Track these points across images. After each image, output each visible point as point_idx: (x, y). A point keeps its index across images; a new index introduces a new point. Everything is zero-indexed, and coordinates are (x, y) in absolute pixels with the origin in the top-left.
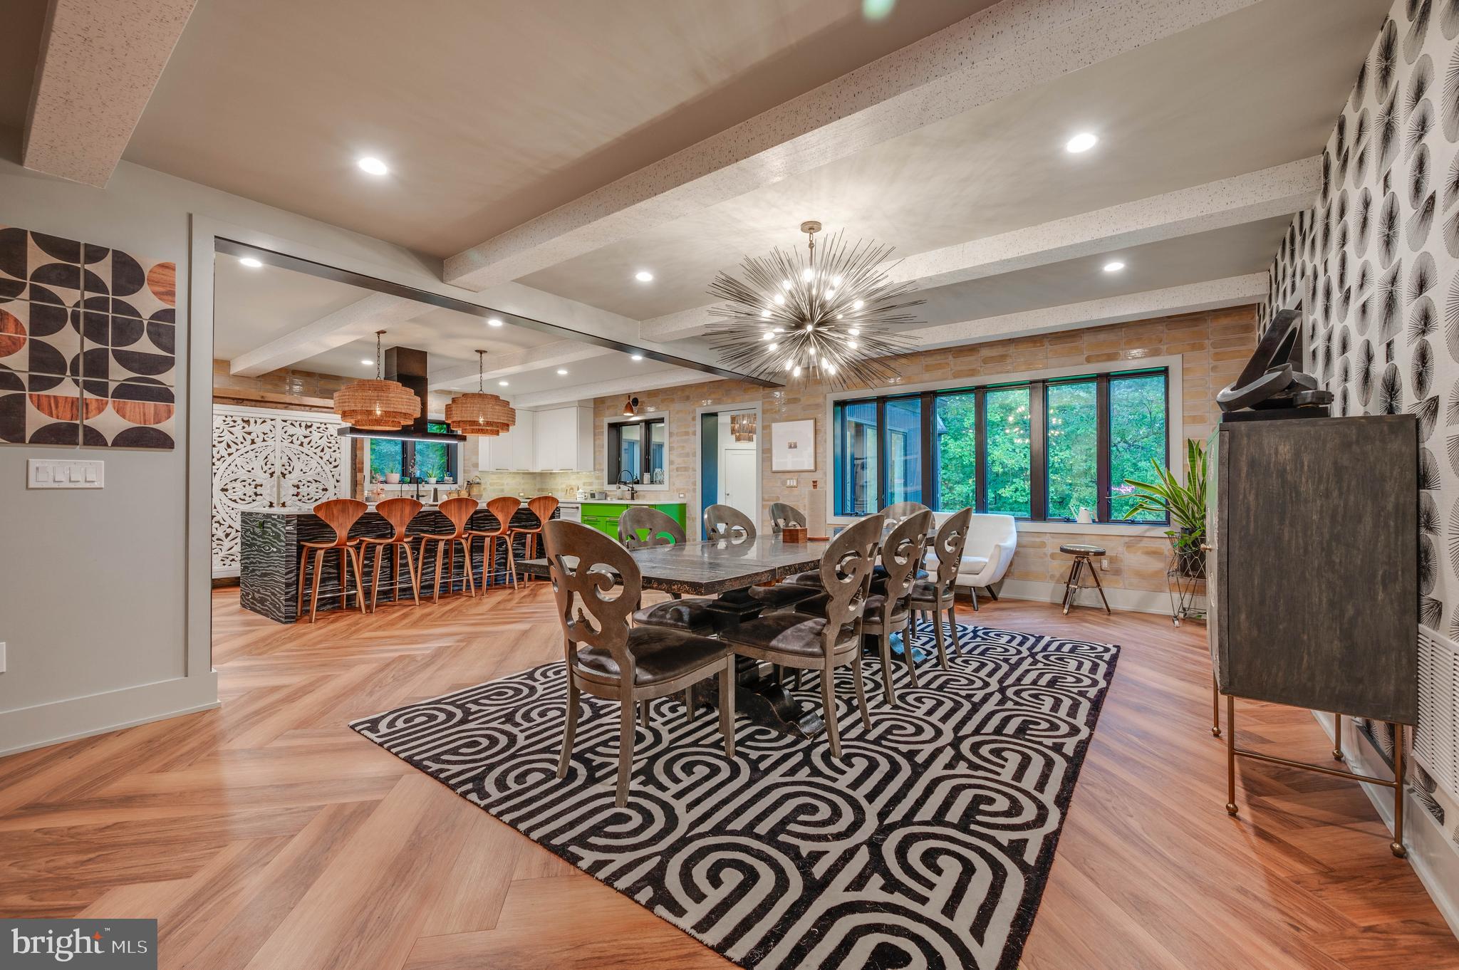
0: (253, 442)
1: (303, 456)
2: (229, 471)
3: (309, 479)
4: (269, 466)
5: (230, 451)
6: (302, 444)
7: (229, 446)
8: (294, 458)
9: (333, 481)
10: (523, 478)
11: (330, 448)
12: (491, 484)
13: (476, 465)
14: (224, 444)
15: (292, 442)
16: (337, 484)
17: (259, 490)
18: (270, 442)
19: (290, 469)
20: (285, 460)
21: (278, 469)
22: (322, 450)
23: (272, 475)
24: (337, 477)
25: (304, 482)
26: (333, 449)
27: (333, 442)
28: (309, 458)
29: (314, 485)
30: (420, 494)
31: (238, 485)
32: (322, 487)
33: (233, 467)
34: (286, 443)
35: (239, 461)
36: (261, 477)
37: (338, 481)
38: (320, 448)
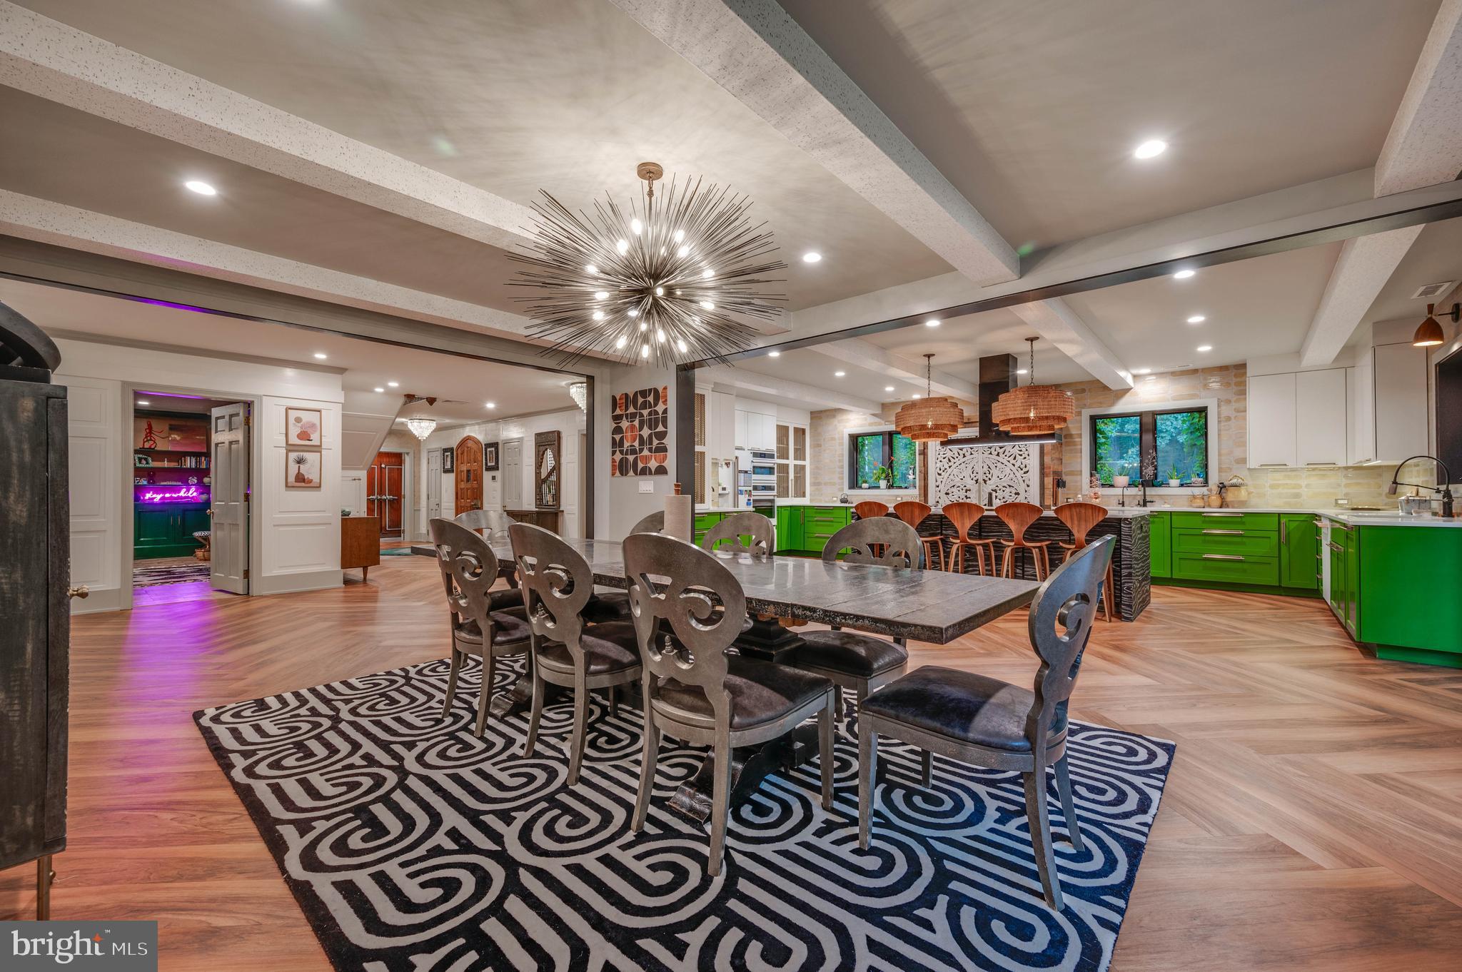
0: (964, 456)
1: (999, 464)
2: (949, 480)
3: (1005, 485)
4: (975, 474)
5: (950, 464)
6: (998, 455)
7: (950, 461)
8: (992, 467)
9: (1023, 486)
11: (1021, 455)
13: (1243, 461)
14: (946, 460)
15: (991, 453)
16: (1027, 489)
17: (968, 494)
18: (975, 455)
19: (990, 476)
20: (986, 467)
21: (981, 478)
22: (1015, 459)
23: (977, 481)
24: (1027, 482)
25: (1001, 487)
26: (1023, 456)
27: (1024, 449)
28: (1003, 466)
29: (1008, 490)
31: (954, 489)
32: (1014, 491)
33: (952, 477)
34: (986, 454)
35: (956, 471)
36: (970, 483)
37: (1028, 486)
38: (1013, 456)
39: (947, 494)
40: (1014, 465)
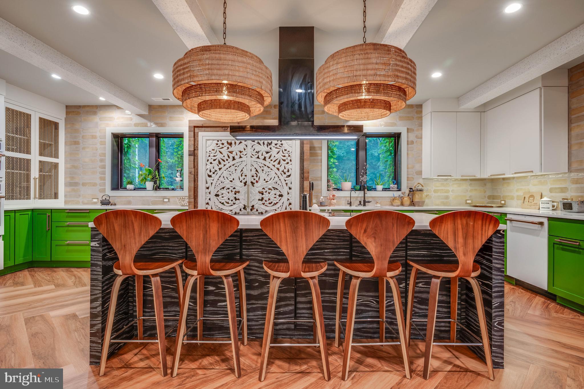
0: (234, 159)
1: (265, 168)
2: (219, 182)
3: (270, 187)
4: (243, 177)
5: (220, 166)
6: (265, 159)
7: (220, 163)
8: (259, 170)
9: (286, 189)
10: (470, 185)
11: (284, 160)
12: (435, 191)
13: (420, 173)
14: (217, 161)
15: (258, 158)
16: (289, 191)
17: (237, 196)
18: (244, 158)
19: (257, 179)
20: (254, 171)
21: (249, 179)
22: (279, 163)
23: (245, 184)
24: (289, 185)
25: (267, 189)
26: (287, 161)
27: (287, 155)
28: (269, 170)
29: (273, 192)
30: (367, 200)
31: (224, 191)
32: (278, 193)
33: (221, 179)
34: (254, 158)
35: (226, 174)
36: (239, 186)
37: (290, 188)
38: (277, 161)
39: (217, 195)
40: (278, 169)
